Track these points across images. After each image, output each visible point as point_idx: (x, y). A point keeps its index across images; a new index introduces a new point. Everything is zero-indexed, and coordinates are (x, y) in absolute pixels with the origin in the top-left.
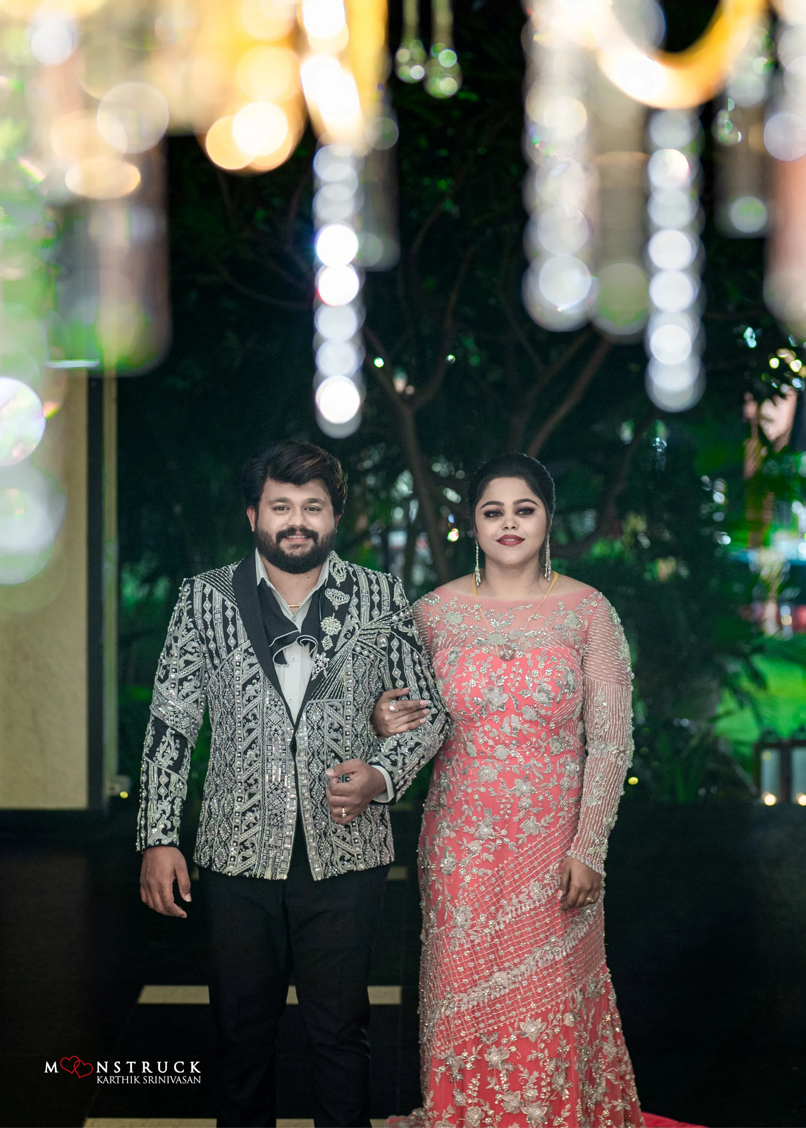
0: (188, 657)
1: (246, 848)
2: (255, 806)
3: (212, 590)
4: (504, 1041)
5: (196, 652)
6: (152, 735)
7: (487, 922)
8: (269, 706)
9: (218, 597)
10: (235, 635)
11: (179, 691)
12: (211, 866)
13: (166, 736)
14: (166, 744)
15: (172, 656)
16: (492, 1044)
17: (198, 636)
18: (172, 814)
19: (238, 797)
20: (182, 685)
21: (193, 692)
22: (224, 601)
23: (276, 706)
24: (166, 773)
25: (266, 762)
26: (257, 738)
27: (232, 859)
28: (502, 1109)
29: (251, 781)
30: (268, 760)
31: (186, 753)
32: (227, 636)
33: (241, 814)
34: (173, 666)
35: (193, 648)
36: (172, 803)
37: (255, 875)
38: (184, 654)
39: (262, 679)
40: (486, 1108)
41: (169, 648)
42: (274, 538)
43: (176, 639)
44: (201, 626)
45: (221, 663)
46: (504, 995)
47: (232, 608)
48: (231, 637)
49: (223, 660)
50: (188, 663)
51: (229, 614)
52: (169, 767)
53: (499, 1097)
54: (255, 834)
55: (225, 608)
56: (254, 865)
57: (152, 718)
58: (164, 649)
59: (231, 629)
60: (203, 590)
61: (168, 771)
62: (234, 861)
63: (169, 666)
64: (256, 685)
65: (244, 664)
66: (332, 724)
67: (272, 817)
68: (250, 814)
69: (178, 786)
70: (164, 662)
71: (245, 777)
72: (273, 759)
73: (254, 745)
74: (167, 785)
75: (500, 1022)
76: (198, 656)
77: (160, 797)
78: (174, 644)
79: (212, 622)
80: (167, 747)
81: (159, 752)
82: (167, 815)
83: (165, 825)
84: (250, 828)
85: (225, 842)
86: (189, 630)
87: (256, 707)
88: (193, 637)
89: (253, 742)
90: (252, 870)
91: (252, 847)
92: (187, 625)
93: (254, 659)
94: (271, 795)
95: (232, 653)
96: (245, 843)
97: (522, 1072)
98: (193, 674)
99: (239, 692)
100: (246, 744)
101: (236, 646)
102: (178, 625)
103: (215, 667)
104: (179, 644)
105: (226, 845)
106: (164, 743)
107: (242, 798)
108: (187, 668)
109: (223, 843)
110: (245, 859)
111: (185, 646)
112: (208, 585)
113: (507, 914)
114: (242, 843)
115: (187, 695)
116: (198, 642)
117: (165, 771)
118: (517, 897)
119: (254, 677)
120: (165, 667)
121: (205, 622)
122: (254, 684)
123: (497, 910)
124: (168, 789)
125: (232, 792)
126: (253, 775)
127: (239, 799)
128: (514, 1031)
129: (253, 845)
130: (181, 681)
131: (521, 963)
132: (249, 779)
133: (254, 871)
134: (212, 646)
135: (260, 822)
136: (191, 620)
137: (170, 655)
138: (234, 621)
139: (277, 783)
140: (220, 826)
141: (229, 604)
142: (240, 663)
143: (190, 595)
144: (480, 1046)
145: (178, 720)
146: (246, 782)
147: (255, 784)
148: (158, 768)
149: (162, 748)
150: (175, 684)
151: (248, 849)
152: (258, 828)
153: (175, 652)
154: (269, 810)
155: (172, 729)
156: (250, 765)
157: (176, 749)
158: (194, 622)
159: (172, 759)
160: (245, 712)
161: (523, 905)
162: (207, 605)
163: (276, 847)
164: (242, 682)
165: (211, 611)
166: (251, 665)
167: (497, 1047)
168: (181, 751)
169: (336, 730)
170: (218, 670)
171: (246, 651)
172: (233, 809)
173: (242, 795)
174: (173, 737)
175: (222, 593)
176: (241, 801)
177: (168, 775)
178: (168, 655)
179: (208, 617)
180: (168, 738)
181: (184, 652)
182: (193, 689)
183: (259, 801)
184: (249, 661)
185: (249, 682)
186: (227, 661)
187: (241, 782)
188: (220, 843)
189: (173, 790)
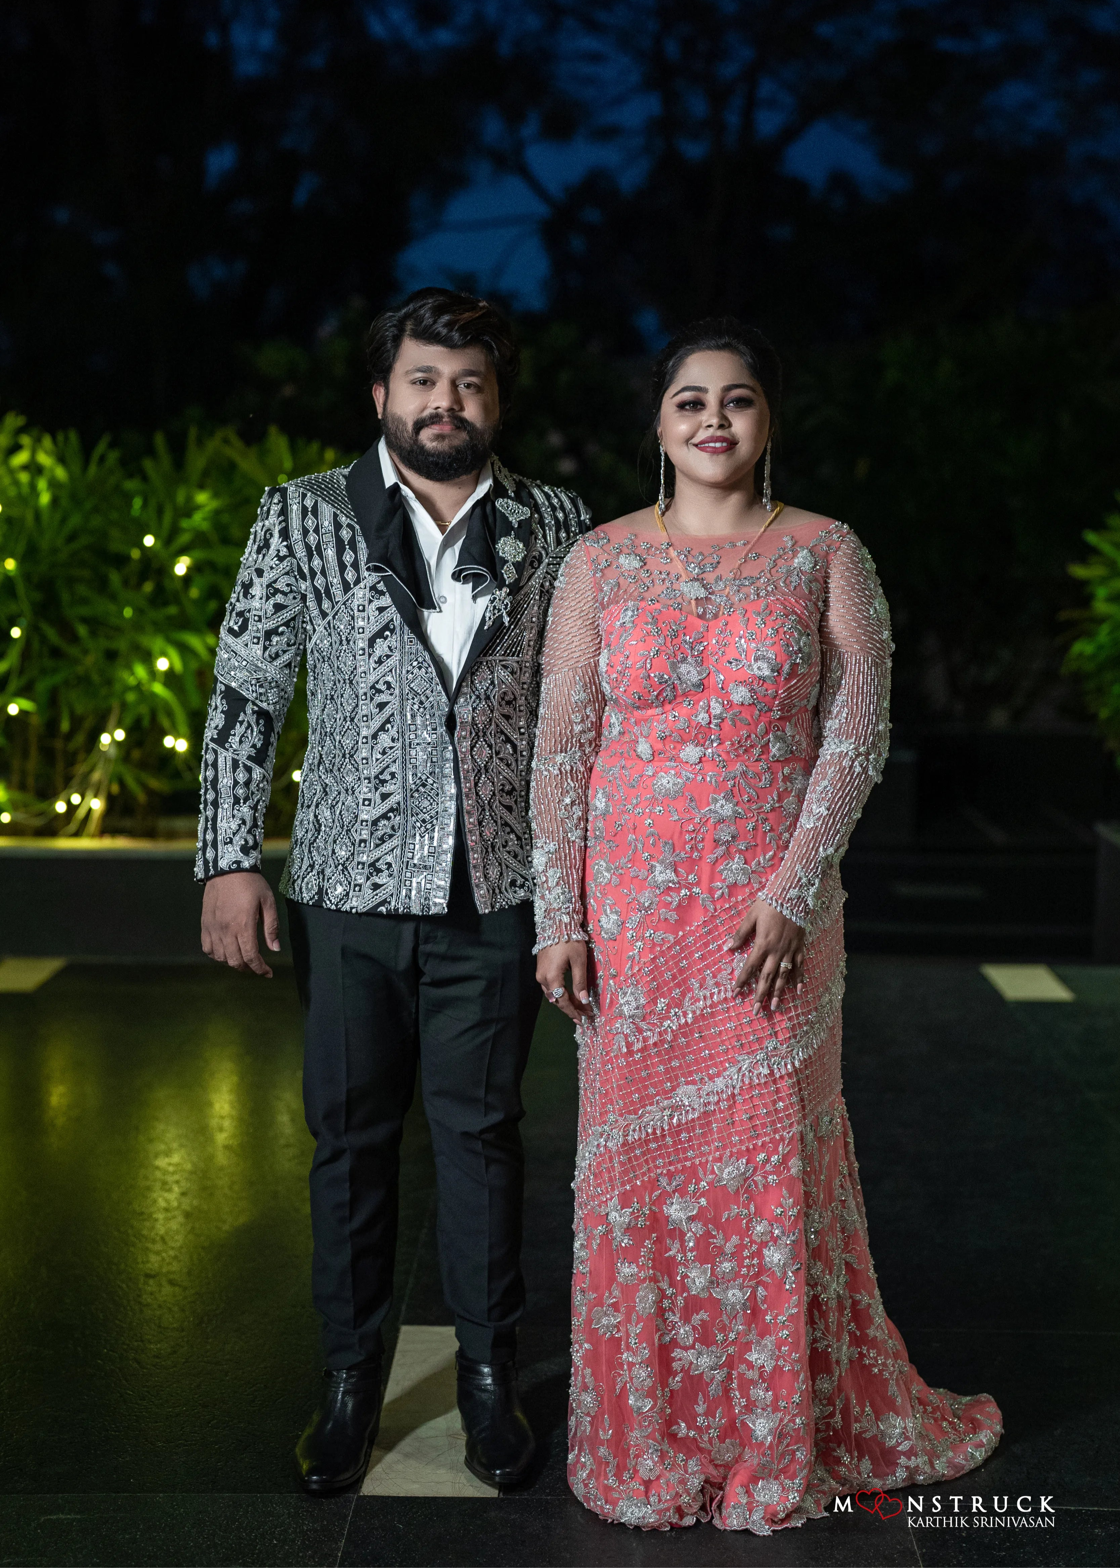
0: (279, 598)
1: (379, 871)
2: (392, 810)
3: (316, 502)
4: (691, 1188)
5: (291, 591)
6: (222, 712)
7: (668, 1011)
8: (410, 668)
9: (327, 511)
10: (355, 565)
11: (265, 649)
12: (321, 899)
13: (245, 713)
14: (245, 724)
15: (253, 597)
16: (674, 1192)
17: (296, 569)
18: (255, 825)
19: (364, 800)
20: (270, 641)
21: (284, 652)
22: (335, 516)
23: (420, 668)
24: (245, 766)
25: (407, 748)
26: (393, 715)
27: (357, 889)
28: (685, 1288)
29: (386, 776)
30: (410, 745)
31: (272, 740)
32: (342, 567)
33: (369, 824)
34: (254, 612)
35: (288, 585)
36: (254, 808)
37: (397, 910)
38: (274, 595)
39: (398, 629)
40: (664, 1285)
41: (247, 587)
42: (410, 426)
43: (260, 573)
44: (300, 552)
45: (333, 607)
46: (693, 1120)
47: (349, 526)
48: (349, 568)
49: (337, 603)
50: (278, 607)
51: (345, 534)
52: (249, 758)
53: (681, 1269)
54: (392, 850)
55: (338, 526)
56: (392, 895)
57: (220, 687)
58: (238, 588)
59: (348, 557)
60: (303, 501)
61: (249, 763)
62: (360, 891)
63: (249, 611)
64: (389, 639)
65: (372, 609)
66: (505, 693)
67: (418, 824)
68: (384, 822)
69: (261, 785)
70: (239, 607)
71: (374, 772)
72: (418, 744)
73: (389, 726)
74: (247, 784)
75: (686, 1159)
76: (294, 598)
77: (237, 801)
78: (256, 580)
79: (318, 546)
80: (247, 729)
81: (234, 735)
82: (248, 827)
83: (246, 840)
84: (384, 842)
85: (343, 865)
86: (281, 559)
87: (391, 671)
88: (288, 568)
89: (388, 721)
90: (389, 903)
91: (388, 869)
92: (279, 551)
93: (386, 600)
94: (416, 795)
95: (350, 593)
96: (377, 864)
97: (714, 1237)
98: (287, 624)
99: (363, 649)
100: (375, 724)
101: (357, 581)
102: (264, 551)
103: (324, 615)
104: (265, 580)
105: (346, 868)
106: (241, 723)
107: (370, 800)
108: (279, 614)
109: (340, 867)
110: (376, 887)
111: (275, 581)
112: (309, 494)
113: (698, 1000)
114: (372, 865)
115: (277, 656)
116: (295, 577)
117: (243, 763)
118: (714, 976)
119: (386, 627)
120: (240, 614)
121: (308, 547)
122: (386, 638)
123: (683, 994)
124: (249, 789)
125: (353, 793)
126: (388, 767)
127: (367, 803)
128: (705, 1174)
129: (389, 865)
130: (269, 634)
131: (718, 1075)
132: (382, 773)
133: (393, 904)
134: (319, 582)
135: (399, 833)
136: (285, 543)
137: (249, 596)
138: (353, 544)
139: (424, 777)
140: (335, 842)
141: (343, 520)
142: (364, 606)
143: (282, 508)
144: (657, 1193)
145: (262, 690)
146: (376, 777)
147: (392, 779)
148: (233, 759)
149: (239, 730)
150: (259, 638)
151: (382, 871)
152: (395, 842)
153: (257, 590)
154: (412, 815)
155: (254, 704)
156: (384, 753)
157: (260, 732)
158: (289, 547)
159: (254, 746)
160: (372, 678)
161: (722, 988)
162: (310, 523)
163: (425, 867)
164: (368, 635)
165: (316, 531)
166: (381, 610)
167: (682, 1197)
168: (266, 735)
169: (509, 703)
170: (330, 618)
171: (373, 588)
172: (357, 817)
173: (369, 796)
174: (255, 716)
175: (332, 505)
176: (369, 805)
177: (249, 770)
178: (245, 596)
179: (312, 538)
180: (248, 715)
181: (272, 590)
182: (285, 647)
183: (399, 803)
184: (376, 603)
185: (380, 634)
186: (344, 604)
187: (369, 779)
188: (336, 867)
189: (255, 790)
